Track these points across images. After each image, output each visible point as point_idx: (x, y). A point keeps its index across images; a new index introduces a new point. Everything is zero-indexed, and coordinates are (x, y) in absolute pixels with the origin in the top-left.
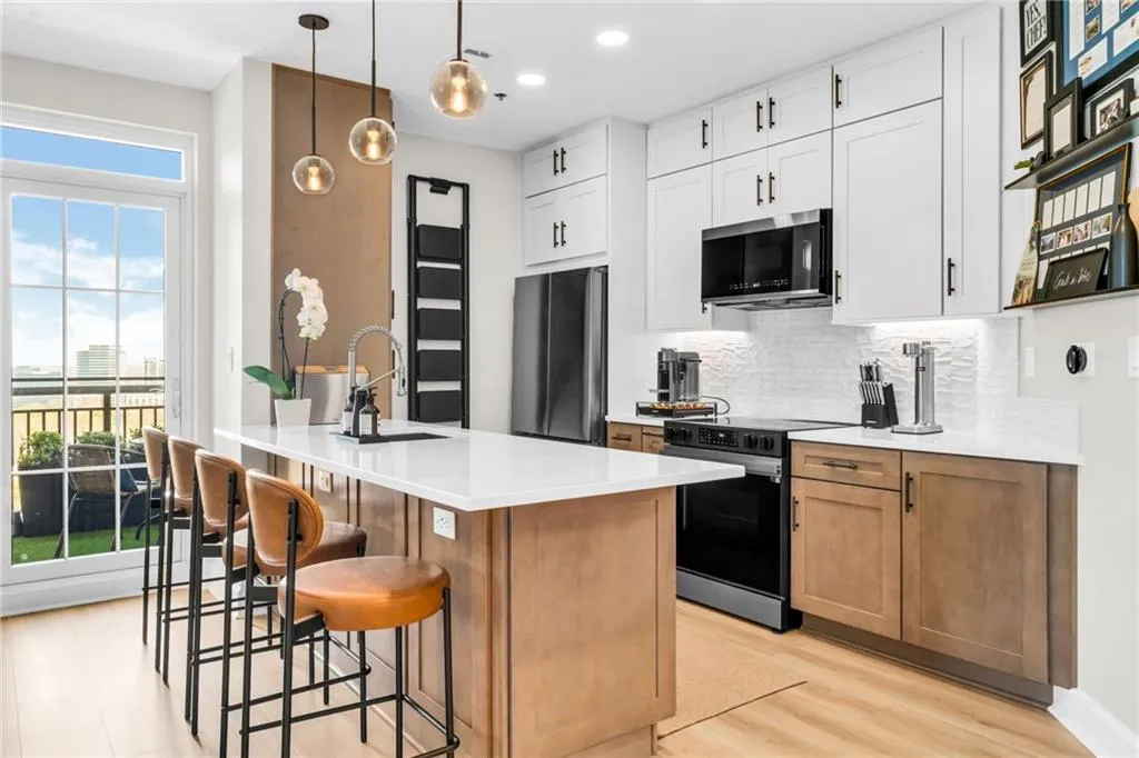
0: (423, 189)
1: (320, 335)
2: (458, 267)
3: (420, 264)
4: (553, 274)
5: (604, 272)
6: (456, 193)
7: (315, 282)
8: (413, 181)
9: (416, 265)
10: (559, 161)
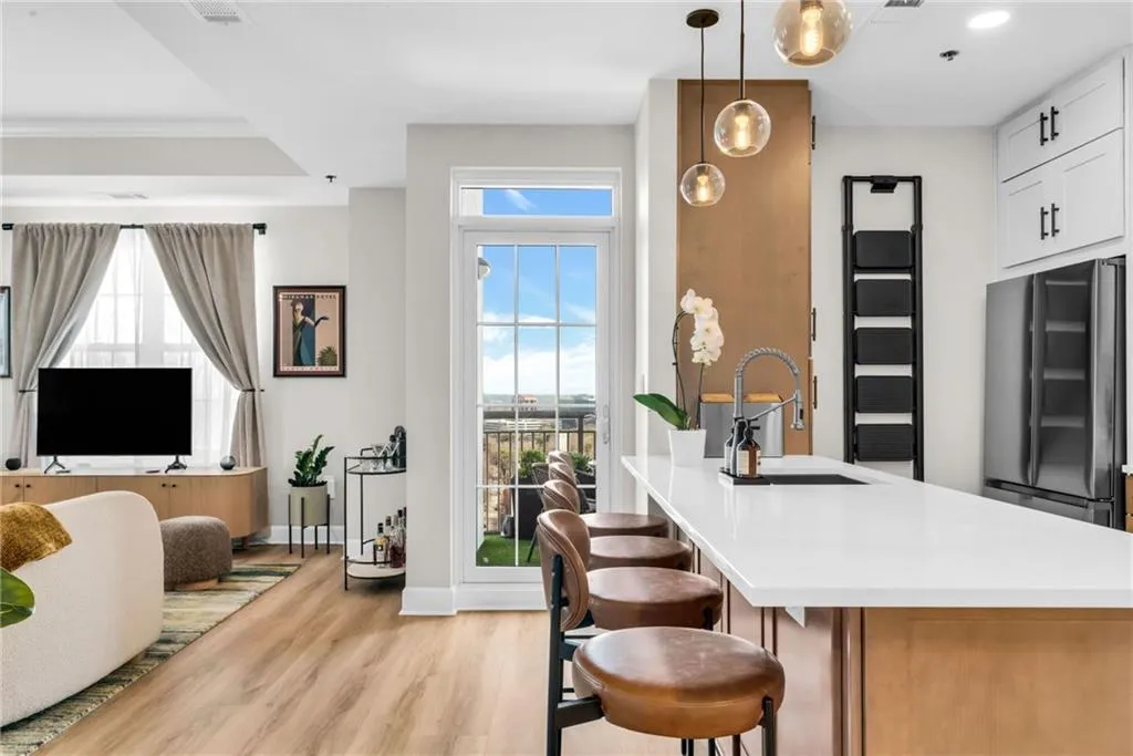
0: (861, 191)
1: (715, 360)
2: (908, 277)
3: (857, 277)
4: (1039, 274)
5: (1120, 264)
6: (904, 190)
7: (709, 302)
8: (848, 182)
9: (852, 277)
10: (1048, 126)
